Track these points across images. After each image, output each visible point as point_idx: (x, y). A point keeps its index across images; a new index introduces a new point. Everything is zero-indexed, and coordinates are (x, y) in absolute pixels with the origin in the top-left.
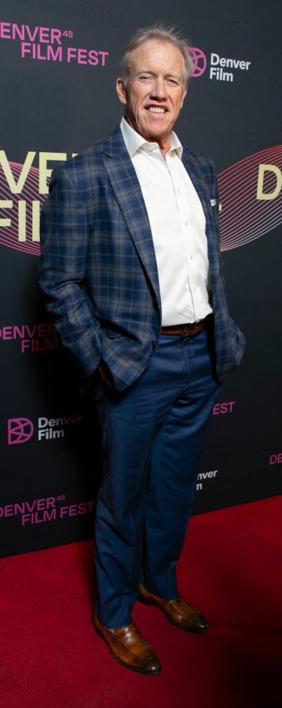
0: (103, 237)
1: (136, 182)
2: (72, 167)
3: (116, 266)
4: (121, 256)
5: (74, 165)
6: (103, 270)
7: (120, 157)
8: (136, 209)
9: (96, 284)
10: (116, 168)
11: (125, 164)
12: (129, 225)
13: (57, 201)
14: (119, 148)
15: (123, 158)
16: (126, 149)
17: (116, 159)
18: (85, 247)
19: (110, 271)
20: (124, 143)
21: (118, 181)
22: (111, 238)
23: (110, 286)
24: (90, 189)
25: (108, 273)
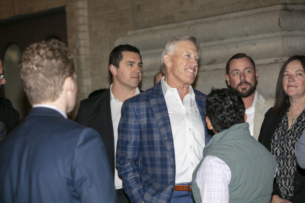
0: (148, 137)
1: (166, 109)
2: (134, 102)
3: (156, 151)
4: (158, 146)
5: (135, 101)
6: (150, 154)
7: (159, 96)
8: (165, 122)
9: (148, 162)
10: (156, 103)
11: (161, 101)
12: (161, 130)
13: (125, 118)
14: (159, 92)
15: (160, 97)
16: (163, 93)
17: (157, 98)
18: (138, 142)
19: (153, 154)
20: (162, 90)
21: (156, 109)
22: (152, 138)
23: (154, 162)
24: (142, 113)
25: (152, 155)
